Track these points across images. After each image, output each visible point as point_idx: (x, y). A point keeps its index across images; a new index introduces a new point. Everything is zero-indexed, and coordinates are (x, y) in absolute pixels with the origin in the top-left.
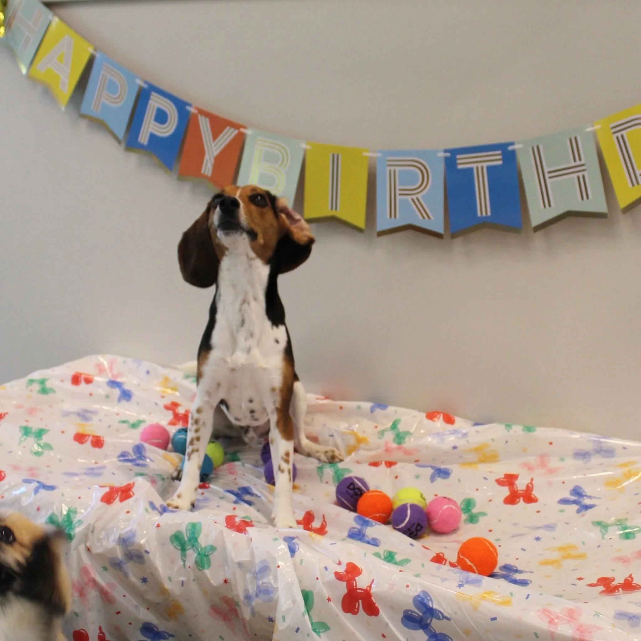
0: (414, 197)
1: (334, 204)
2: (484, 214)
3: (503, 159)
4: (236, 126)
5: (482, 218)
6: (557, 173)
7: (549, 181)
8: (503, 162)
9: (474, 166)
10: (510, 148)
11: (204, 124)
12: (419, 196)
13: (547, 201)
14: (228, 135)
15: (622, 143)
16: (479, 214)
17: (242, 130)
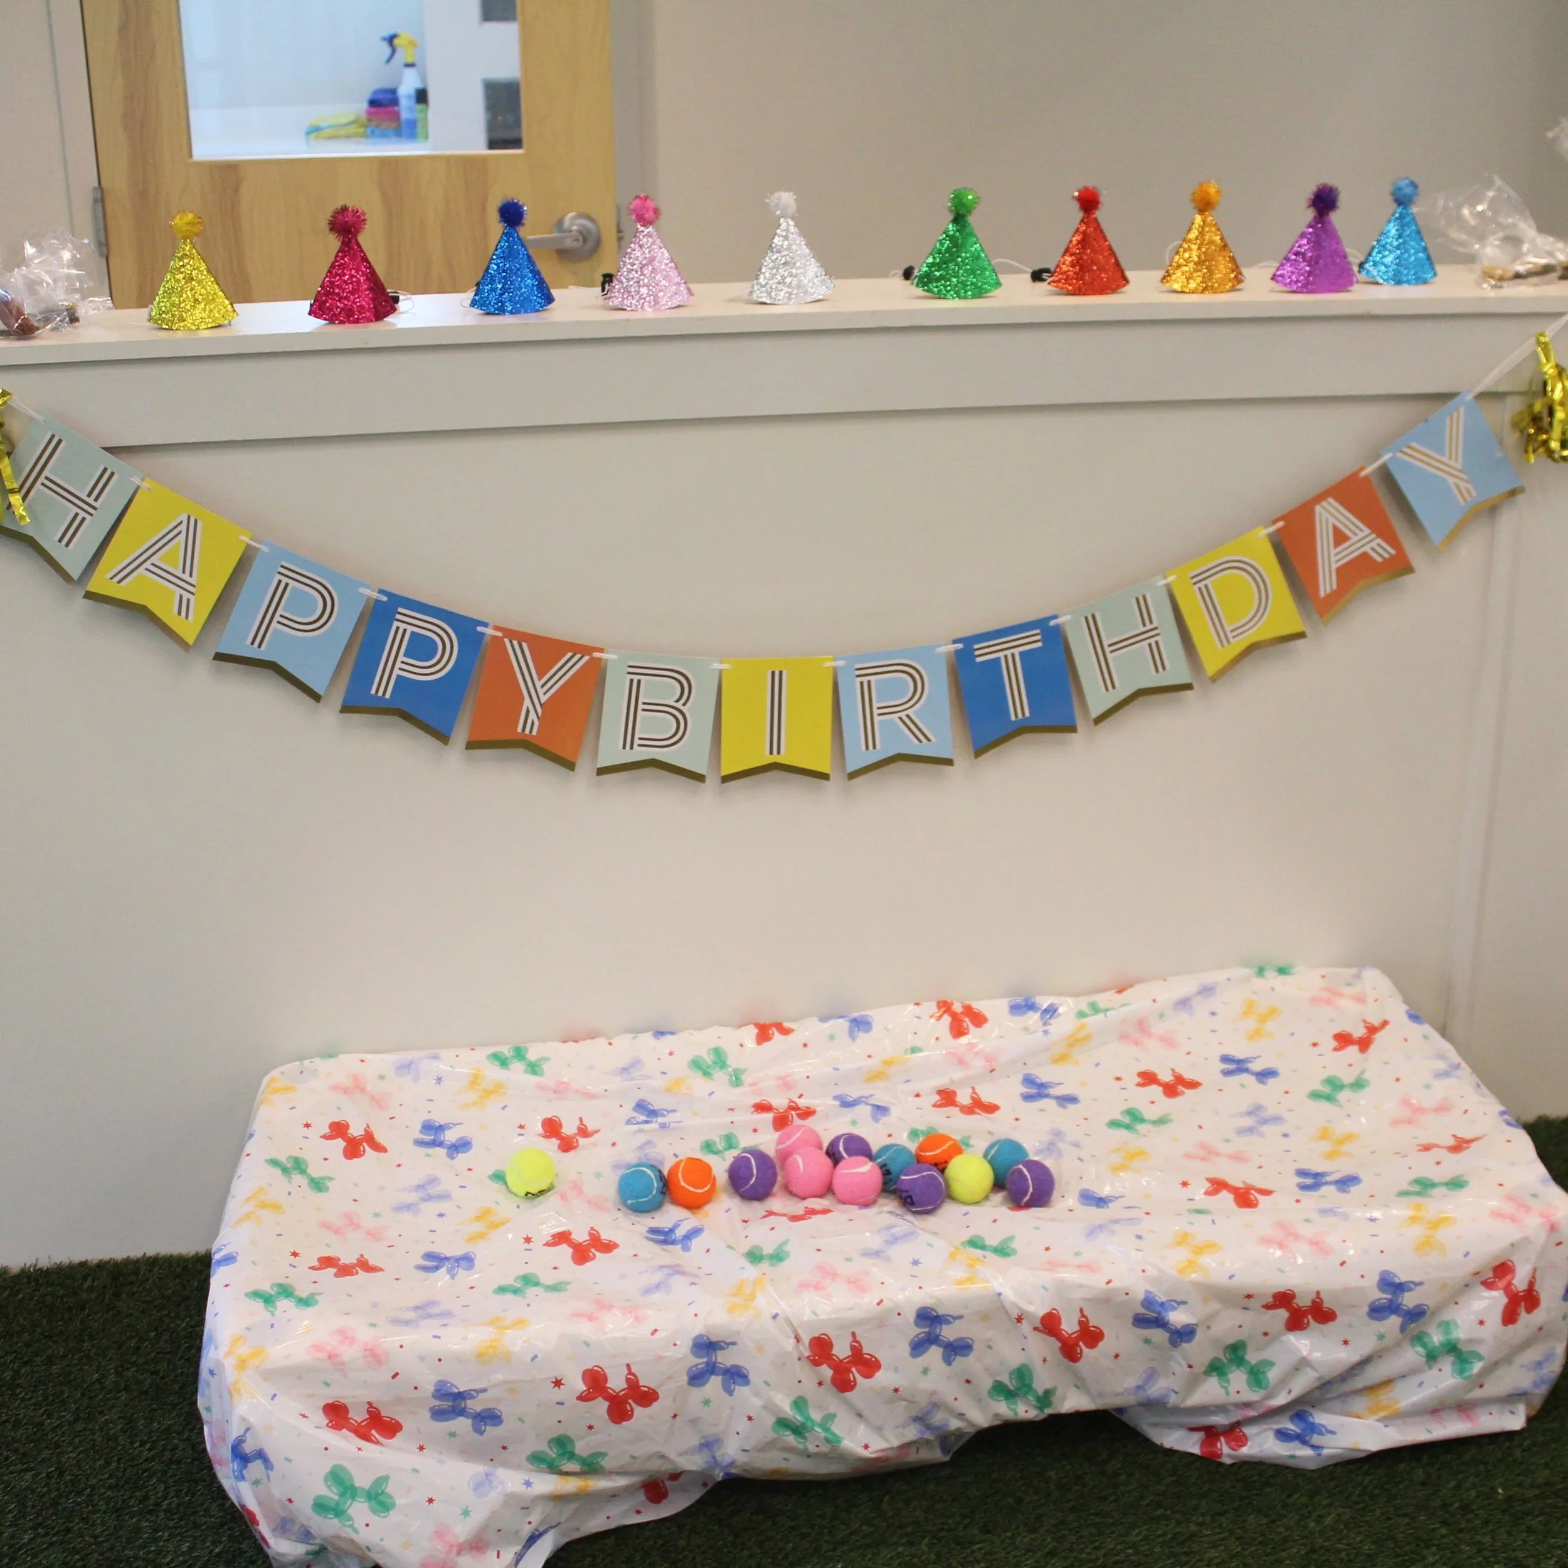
0: (903, 715)
1: (775, 744)
2: (1020, 716)
3: (1043, 640)
4: (585, 650)
5: (1017, 721)
6: (1119, 645)
7: (1109, 656)
8: (1044, 643)
9: (1001, 655)
10: (1052, 623)
11: (519, 658)
12: (910, 712)
13: (1109, 682)
14: (568, 668)
15: (1206, 596)
16: (1013, 718)
17: (596, 655)
